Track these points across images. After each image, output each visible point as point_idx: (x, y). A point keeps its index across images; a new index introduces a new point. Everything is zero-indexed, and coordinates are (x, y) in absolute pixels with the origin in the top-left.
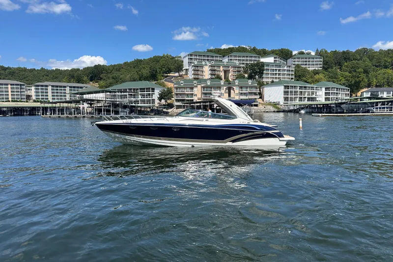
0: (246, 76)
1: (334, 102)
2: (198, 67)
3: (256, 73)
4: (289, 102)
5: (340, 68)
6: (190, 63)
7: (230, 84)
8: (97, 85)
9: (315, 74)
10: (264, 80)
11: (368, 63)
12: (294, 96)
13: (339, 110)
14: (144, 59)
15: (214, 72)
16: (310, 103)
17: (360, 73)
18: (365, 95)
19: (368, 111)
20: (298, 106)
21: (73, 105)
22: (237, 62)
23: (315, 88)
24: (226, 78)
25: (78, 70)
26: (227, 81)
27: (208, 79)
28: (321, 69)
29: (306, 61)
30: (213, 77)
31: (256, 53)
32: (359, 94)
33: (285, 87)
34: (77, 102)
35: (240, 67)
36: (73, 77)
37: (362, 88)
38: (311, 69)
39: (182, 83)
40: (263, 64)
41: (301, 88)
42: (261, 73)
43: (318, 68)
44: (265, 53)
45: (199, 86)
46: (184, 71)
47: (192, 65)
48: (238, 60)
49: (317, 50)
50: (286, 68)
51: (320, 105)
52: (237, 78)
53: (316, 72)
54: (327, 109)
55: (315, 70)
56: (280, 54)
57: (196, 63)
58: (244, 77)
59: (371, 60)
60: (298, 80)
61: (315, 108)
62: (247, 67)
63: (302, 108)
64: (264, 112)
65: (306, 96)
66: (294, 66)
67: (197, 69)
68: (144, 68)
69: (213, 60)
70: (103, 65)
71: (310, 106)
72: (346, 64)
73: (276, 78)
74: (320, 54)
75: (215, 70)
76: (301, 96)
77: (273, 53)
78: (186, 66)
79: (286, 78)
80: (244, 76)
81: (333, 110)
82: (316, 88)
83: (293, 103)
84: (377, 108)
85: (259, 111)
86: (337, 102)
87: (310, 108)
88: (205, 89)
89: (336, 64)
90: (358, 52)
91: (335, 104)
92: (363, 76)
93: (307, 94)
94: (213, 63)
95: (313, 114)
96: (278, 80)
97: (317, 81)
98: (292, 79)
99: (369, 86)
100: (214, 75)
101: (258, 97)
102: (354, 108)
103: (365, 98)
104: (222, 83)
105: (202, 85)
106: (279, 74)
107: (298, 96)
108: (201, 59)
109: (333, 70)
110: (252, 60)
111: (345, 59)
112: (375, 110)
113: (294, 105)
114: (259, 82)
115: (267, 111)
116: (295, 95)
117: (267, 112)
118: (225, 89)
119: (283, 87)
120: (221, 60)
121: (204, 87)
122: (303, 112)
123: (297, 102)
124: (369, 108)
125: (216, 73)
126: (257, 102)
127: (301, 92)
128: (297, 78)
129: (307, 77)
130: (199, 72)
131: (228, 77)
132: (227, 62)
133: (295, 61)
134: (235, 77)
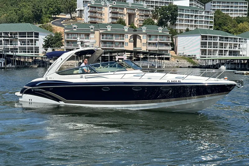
0: (156, 21)
2: (95, 8)
3: (167, 18)
4: (207, 56)
6: (85, 3)
7: (136, 31)
9: (239, 23)
10: (178, 28)
12: (212, 49)
15: (115, 16)
16: (232, 57)
20: (217, 61)
22: (145, 4)
23: (238, 40)
24: (131, 23)
26: (132, 27)
27: (108, 24)
28: (246, 16)
29: (228, 6)
30: (115, 21)
33: (203, 37)
35: (148, 11)
38: (233, 16)
39: (75, 28)
40: (176, 8)
41: (221, 38)
42: (173, 19)
43: (242, 14)
45: (97, 33)
46: (78, 12)
47: (89, 5)
51: (244, 60)
52: (144, 24)
53: (239, 20)
55: (239, 17)
57: (93, 2)
58: (153, 23)
60: (218, 29)
61: (238, 64)
62: (156, 11)
63: (223, 64)
64: (177, 67)
65: (227, 49)
66: (213, 12)
67: (95, 10)
68: (25, 6)
71: (231, 62)
73: (192, 26)
75: (117, 13)
76: (221, 49)
78: (80, 6)
79: (204, 26)
80: (153, 22)
82: (240, 39)
83: (212, 57)
85: (170, 66)
87: (232, 64)
88: (105, 36)
93: (228, 46)
94: (115, 4)
96: (194, 29)
97: (241, 31)
98: (211, 27)
100: (116, 19)
101: (170, 48)
104: (126, 30)
105: (101, 31)
106: (195, 21)
107: (218, 49)
110: (163, 2)
113: (213, 60)
114: (171, 30)
116: (214, 47)
117: (180, 67)
118: (129, 38)
119: (200, 37)
120: (125, 1)
121: (103, 34)
122: (223, 68)
123: (217, 56)
125: (119, 16)
126: (168, 55)
127: (222, 44)
128: (217, 27)
129: (229, 26)
130: (97, 15)
131: (133, 22)
132: (132, 4)
133: (214, 6)
134: (142, 22)
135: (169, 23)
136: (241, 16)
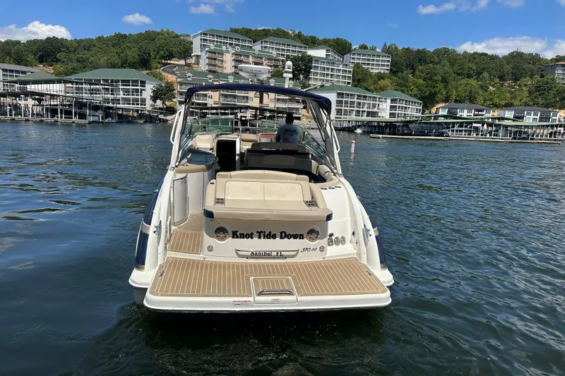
1: (400, 119)
2: (215, 53)
3: (300, 71)
4: (342, 116)
5: (413, 73)
6: (203, 47)
7: (263, 83)
8: (50, 70)
9: (379, 79)
10: (311, 82)
11: (448, 68)
12: (348, 108)
13: (406, 132)
14: (130, 35)
15: (238, 64)
16: (370, 119)
17: (436, 81)
18: (441, 112)
19: (442, 135)
20: (353, 122)
21: (8, 100)
22: (274, 53)
25: (18, 43)
27: (230, 74)
28: (388, 72)
29: (369, 60)
31: (302, 41)
32: (434, 110)
33: (339, 94)
34: (16, 95)
35: (278, 60)
36: (9, 54)
37: (438, 103)
38: (374, 71)
39: (189, 77)
40: (310, 59)
41: (359, 96)
42: (307, 72)
43: (384, 70)
44: (313, 42)
46: (194, 58)
47: (207, 49)
48: (276, 49)
49: (385, 45)
50: (341, 67)
51: (382, 122)
52: (273, 76)
53: (380, 77)
54: (390, 129)
55: (380, 73)
56: (334, 46)
57: (212, 46)
59: (452, 65)
60: (356, 86)
61: (375, 126)
63: (359, 126)
64: (309, 128)
65: (365, 109)
66: (352, 65)
67: (214, 56)
68: (129, 48)
69: (238, 45)
70: (62, 39)
71: (368, 124)
72: (420, 67)
73: (327, 81)
74: (388, 51)
75: (240, 61)
76: (358, 109)
77: (325, 43)
78: (196, 51)
79: (341, 82)
81: (399, 131)
82: (379, 98)
83: (348, 118)
84: (453, 131)
86: (403, 119)
87: (369, 126)
89: (407, 67)
90: (437, 52)
91: (402, 122)
92: (440, 86)
93: (366, 106)
94: (238, 49)
95: (371, 135)
96: (329, 84)
97: (382, 89)
98: (349, 83)
99: (446, 100)
101: (302, 106)
102: (427, 128)
103: (439, 116)
105: (221, 82)
106: (332, 75)
107: (355, 109)
108: (221, 42)
109: (404, 74)
110: (297, 51)
111: (420, 60)
112: (450, 133)
113: (349, 121)
115: (312, 127)
116: (350, 107)
117: (313, 129)
119: (336, 94)
120: (251, 47)
122: (359, 131)
123: (353, 117)
124: (444, 130)
126: (300, 114)
127: (359, 104)
128: (356, 83)
129: (368, 83)
130: (217, 62)
132: (259, 51)
133: (354, 58)
134: (271, 74)
135: (301, 76)
136: (382, 72)
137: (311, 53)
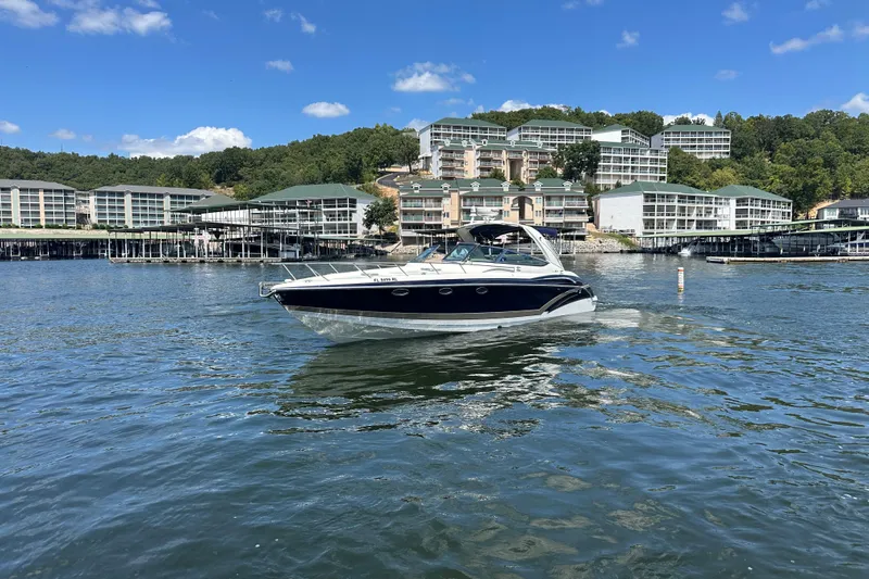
0: (559, 171)
1: (756, 231)
2: (452, 152)
3: (581, 166)
4: (655, 231)
5: (771, 155)
6: (434, 144)
7: (523, 189)
8: (230, 192)
9: (714, 170)
10: (600, 181)
11: (833, 142)
12: (665, 217)
13: (768, 250)
14: (334, 136)
15: (487, 165)
16: (703, 232)
17: (815, 166)
18: (827, 216)
19: (834, 253)
20: (675, 239)
21: (179, 236)
22: (540, 142)
23: (713, 201)
24: (515, 177)
25: (190, 158)
26: (517, 184)
27: (473, 180)
28: (727, 156)
29: (693, 140)
30: (486, 174)
31: (582, 122)
32: (813, 213)
33: (647, 196)
34: (188, 229)
35: (546, 153)
36: (179, 174)
37: (820, 200)
38: (704, 157)
39: (416, 189)
40: (597, 146)
41: (682, 198)
42: (592, 166)
43: (721, 154)
44: (600, 122)
45: (455, 196)
46: (422, 161)
47: (440, 147)
48: (542, 136)
49: (719, 115)
50: (648, 155)
51: (725, 236)
52: (538, 177)
53: (715, 165)
54: (740, 246)
55: (714, 159)
56: (635, 124)
57: (448, 143)
58: (554, 175)
59: (840, 138)
60: (675, 182)
61: (714, 244)
62: (561, 153)
63: (685, 245)
64: (600, 252)
65: (694, 217)
66: (666, 151)
67: (451, 157)
68: (333, 155)
69: (486, 137)
70: (245, 149)
71: (701, 240)
72: (783, 145)
73: (626, 177)
74: (725, 123)
75: (489, 160)
76: (682, 218)
77: (619, 121)
78: (425, 149)
79: (649, 177)
80: (555, 172)
81: (755, 249)
82: (716, 198)
83: (665, 232)
84: (855, 245)
85: (588, 250)
86: (762, 231)
87: (702, 244)
88: (468, 202)
89: (761, 145)
90: (810, 119)
91: (760, 235)
92: (822, 172)
93: (695, 212)
94: (486, 143)
95: (709, 258)
96: (630, 182)
97: (719, 184)
98: (663, 178)
99: (835, 195)
100: (489, 170)
102: (802, 245)
103: (826, 222)
104: (506, 189)
105: (462, 193)
106: (633, 168)
107: (676, 217)
108: (460, 135)
109: (755, 159)
110: (572, 137)
111: (782, 134)
112: (849, 249)
113: (667, 238)
114: (588, 186)
115: (605, 250)
116: (669, 215)
117: (606, 252)
118: (511, 203)
119: (642, 197)
120: (504, 138)
121: (464, 198)
122: (686, 252)
123: (674, 230)
124: (838, 245)
125: (493, 165)
126: (583, 230)
127: (683, 209)
128: (674, 178)
129: (695, 176)
130: (455, 164)
131: (519, 175)
132: (517, 143)
133: (668, 140)
134: (535, 174)
136: (718, 157)
137: (598, 137)
